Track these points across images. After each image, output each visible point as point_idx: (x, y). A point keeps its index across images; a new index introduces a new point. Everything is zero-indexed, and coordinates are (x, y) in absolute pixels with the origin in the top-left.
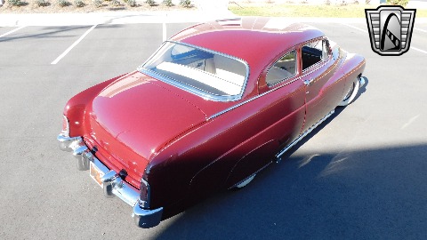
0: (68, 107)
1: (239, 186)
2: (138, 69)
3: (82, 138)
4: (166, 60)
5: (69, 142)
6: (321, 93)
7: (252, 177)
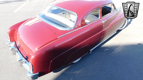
0: (9, 31)
1: (74, 62)
2: (36, 16)
3: (15, 42)
4: (49, 12)
5: (10, 44)
6: (110, 26)
7: (80, 59)
